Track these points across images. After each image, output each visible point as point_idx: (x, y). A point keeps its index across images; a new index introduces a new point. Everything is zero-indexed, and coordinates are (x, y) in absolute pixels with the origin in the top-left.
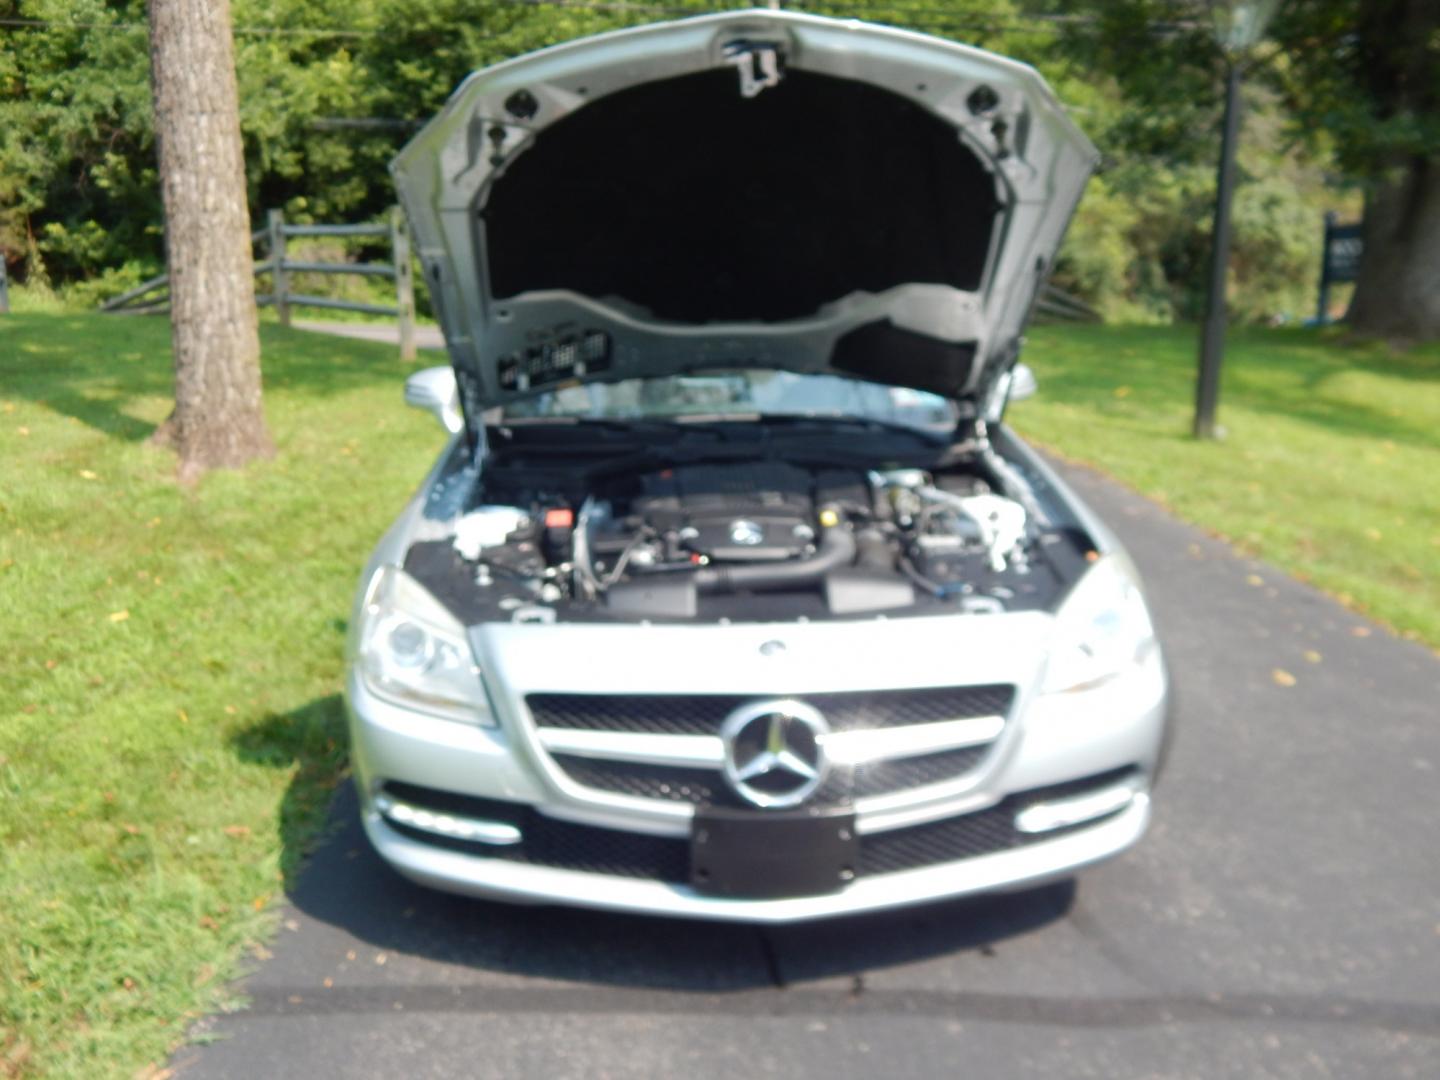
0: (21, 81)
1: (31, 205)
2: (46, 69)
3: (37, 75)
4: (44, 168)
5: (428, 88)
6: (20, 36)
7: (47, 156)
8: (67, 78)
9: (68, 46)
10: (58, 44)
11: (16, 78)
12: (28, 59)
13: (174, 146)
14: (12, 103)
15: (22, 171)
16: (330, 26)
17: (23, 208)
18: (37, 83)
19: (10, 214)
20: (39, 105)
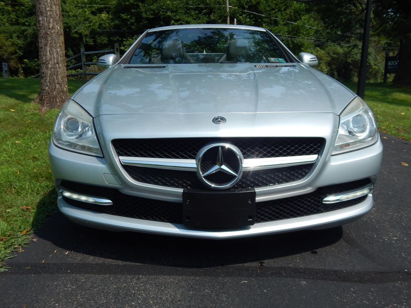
0: (17, 20)
1: (20, 54)
2: (24, 17)
3: (22, 18)
4: (23, 44)
5: (129, 21)
6: (17, 8)
7: (24, 41)
8: (30, 19)
9: (30, 10)
10: (27, 10)
11: (16, 19)
12: (19, 14)
13: (40, 9)
14: (14, 26)
15: (17, 45)
16: (103, 4)
17: (17, 55)
18: (22, 20)
19: (14, 57)
20: (22, 27)
